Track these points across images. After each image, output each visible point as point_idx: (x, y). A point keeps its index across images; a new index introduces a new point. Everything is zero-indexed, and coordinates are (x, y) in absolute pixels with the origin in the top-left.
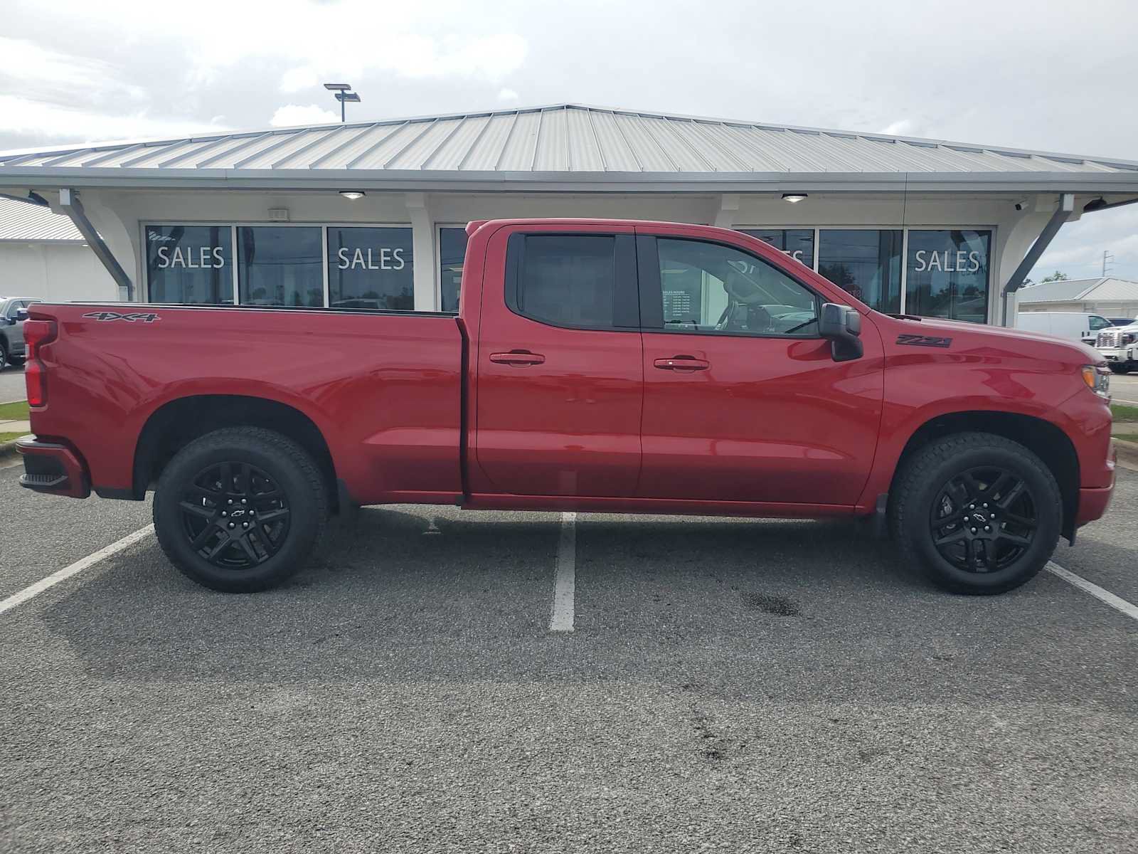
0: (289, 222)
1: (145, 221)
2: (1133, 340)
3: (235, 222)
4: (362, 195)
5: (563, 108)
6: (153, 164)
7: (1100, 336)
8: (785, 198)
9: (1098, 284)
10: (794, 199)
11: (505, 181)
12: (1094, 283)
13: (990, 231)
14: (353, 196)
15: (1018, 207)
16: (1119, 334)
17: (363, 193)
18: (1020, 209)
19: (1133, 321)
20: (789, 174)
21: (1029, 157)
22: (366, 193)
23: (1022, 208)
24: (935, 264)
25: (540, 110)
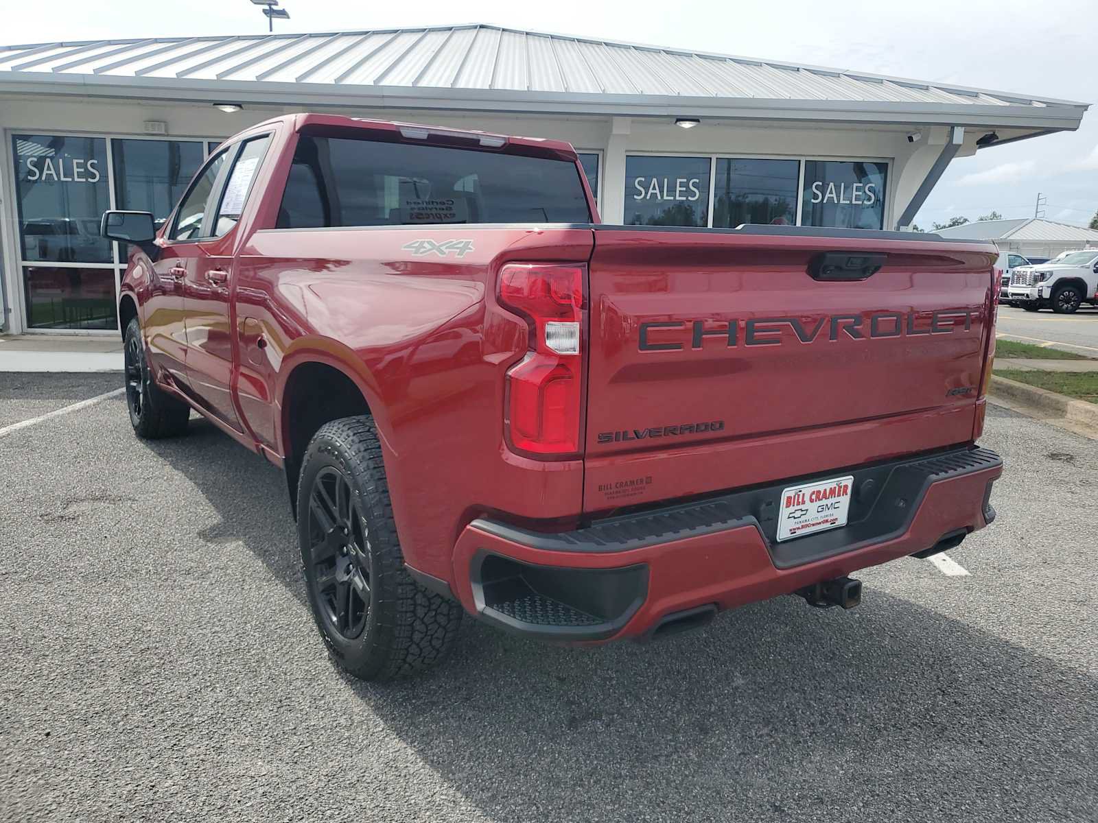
0: (167, 136)
1: (10, 129)
2: (1044, 278)
3: (109, 133)
4: (237, 108)
5: (475, 27)
7: (1014, 273)
8: (678, 123)
9: (1025, 223)
10: (687, 125)
11: (383, 97)
12: (1021, 223)
13: (887, 164)
14: (229, 109)
15: (911, 139)
16: (1031, 272)
17: (240, 106)
18: (913, 141)
19: (1048, 260)
20: (679, 97)
21: (927, 88)
22: (243, 106)
23: (914, 140)
24: (831, 195)
25: (451, 29)
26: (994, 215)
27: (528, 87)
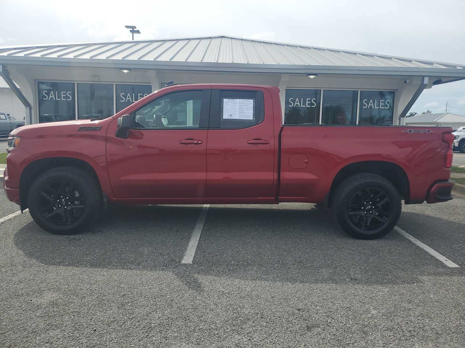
0: (100, 82)
1: (37, 80)
3: (76, 81)
4: (129, 71)
5: (220, 37)
6: (38, 55)
8: (308, 76)
9: (443, 115)
10: (312, 77)
11: (189, 66)
12: (441, 115)
13: (394, 92)
14: (125, 71)
15: (405, 82)
18: (406, 82)
19: (456, 131)
20: (309, 66)
21: (411, 61)
22: (131, 70)
23: (407, 82)
24: (371, 105)
25: (210, 38)
26: (428, 111)
27: (232, 62)
